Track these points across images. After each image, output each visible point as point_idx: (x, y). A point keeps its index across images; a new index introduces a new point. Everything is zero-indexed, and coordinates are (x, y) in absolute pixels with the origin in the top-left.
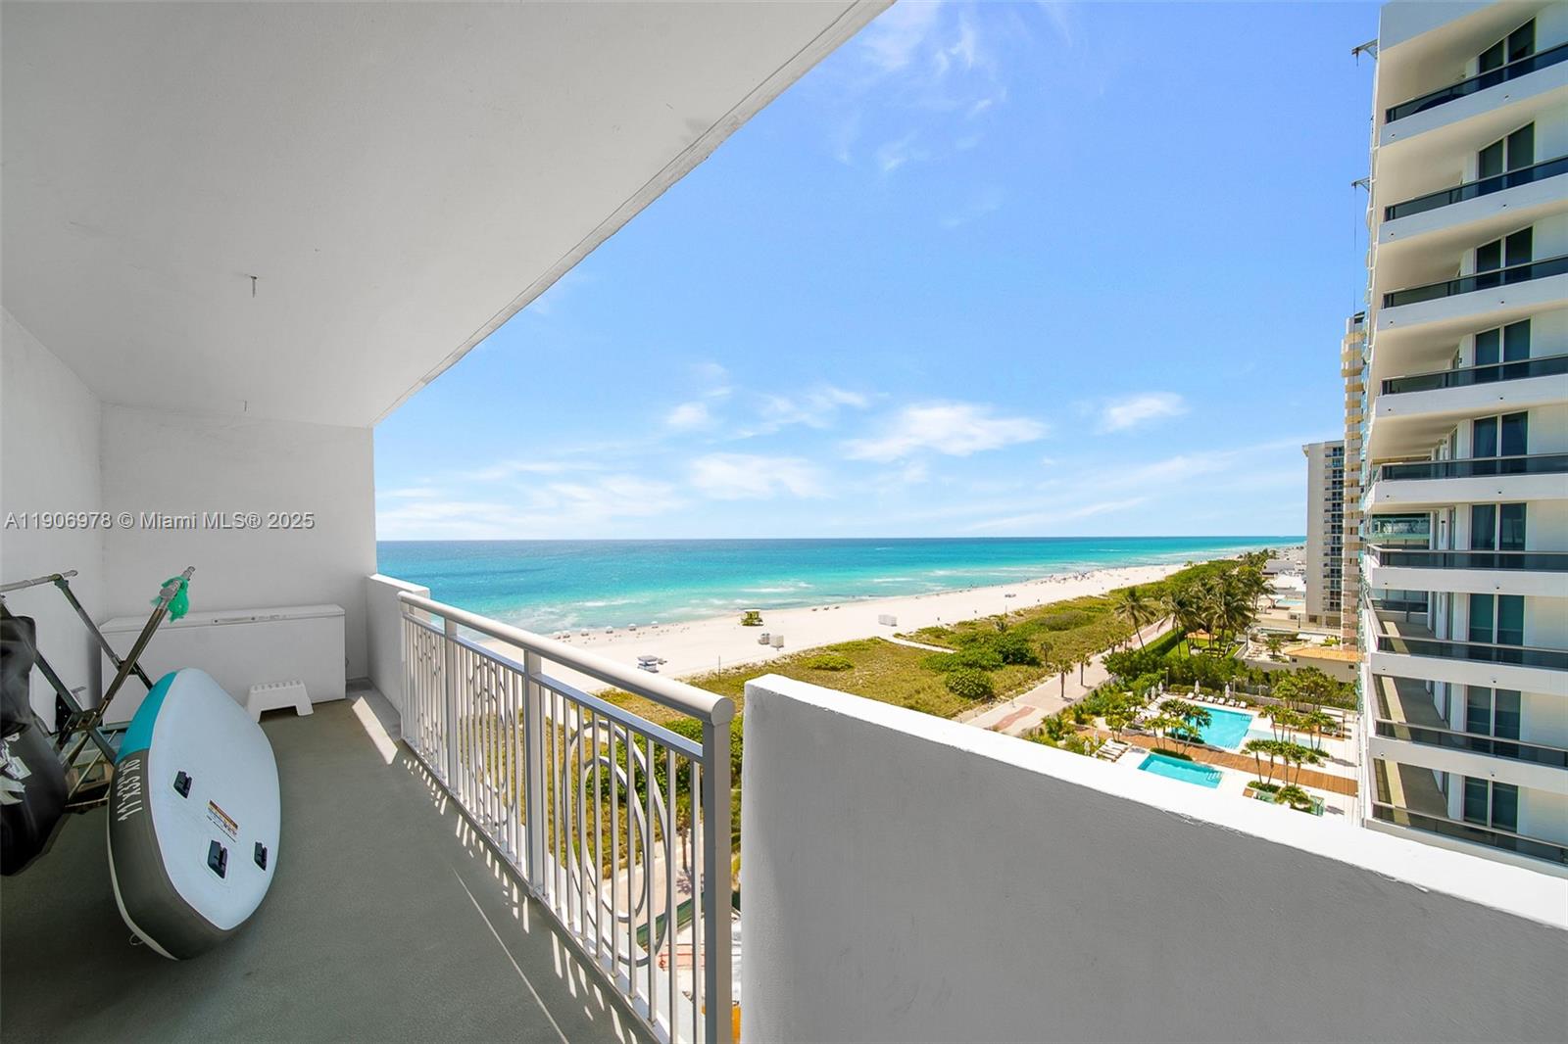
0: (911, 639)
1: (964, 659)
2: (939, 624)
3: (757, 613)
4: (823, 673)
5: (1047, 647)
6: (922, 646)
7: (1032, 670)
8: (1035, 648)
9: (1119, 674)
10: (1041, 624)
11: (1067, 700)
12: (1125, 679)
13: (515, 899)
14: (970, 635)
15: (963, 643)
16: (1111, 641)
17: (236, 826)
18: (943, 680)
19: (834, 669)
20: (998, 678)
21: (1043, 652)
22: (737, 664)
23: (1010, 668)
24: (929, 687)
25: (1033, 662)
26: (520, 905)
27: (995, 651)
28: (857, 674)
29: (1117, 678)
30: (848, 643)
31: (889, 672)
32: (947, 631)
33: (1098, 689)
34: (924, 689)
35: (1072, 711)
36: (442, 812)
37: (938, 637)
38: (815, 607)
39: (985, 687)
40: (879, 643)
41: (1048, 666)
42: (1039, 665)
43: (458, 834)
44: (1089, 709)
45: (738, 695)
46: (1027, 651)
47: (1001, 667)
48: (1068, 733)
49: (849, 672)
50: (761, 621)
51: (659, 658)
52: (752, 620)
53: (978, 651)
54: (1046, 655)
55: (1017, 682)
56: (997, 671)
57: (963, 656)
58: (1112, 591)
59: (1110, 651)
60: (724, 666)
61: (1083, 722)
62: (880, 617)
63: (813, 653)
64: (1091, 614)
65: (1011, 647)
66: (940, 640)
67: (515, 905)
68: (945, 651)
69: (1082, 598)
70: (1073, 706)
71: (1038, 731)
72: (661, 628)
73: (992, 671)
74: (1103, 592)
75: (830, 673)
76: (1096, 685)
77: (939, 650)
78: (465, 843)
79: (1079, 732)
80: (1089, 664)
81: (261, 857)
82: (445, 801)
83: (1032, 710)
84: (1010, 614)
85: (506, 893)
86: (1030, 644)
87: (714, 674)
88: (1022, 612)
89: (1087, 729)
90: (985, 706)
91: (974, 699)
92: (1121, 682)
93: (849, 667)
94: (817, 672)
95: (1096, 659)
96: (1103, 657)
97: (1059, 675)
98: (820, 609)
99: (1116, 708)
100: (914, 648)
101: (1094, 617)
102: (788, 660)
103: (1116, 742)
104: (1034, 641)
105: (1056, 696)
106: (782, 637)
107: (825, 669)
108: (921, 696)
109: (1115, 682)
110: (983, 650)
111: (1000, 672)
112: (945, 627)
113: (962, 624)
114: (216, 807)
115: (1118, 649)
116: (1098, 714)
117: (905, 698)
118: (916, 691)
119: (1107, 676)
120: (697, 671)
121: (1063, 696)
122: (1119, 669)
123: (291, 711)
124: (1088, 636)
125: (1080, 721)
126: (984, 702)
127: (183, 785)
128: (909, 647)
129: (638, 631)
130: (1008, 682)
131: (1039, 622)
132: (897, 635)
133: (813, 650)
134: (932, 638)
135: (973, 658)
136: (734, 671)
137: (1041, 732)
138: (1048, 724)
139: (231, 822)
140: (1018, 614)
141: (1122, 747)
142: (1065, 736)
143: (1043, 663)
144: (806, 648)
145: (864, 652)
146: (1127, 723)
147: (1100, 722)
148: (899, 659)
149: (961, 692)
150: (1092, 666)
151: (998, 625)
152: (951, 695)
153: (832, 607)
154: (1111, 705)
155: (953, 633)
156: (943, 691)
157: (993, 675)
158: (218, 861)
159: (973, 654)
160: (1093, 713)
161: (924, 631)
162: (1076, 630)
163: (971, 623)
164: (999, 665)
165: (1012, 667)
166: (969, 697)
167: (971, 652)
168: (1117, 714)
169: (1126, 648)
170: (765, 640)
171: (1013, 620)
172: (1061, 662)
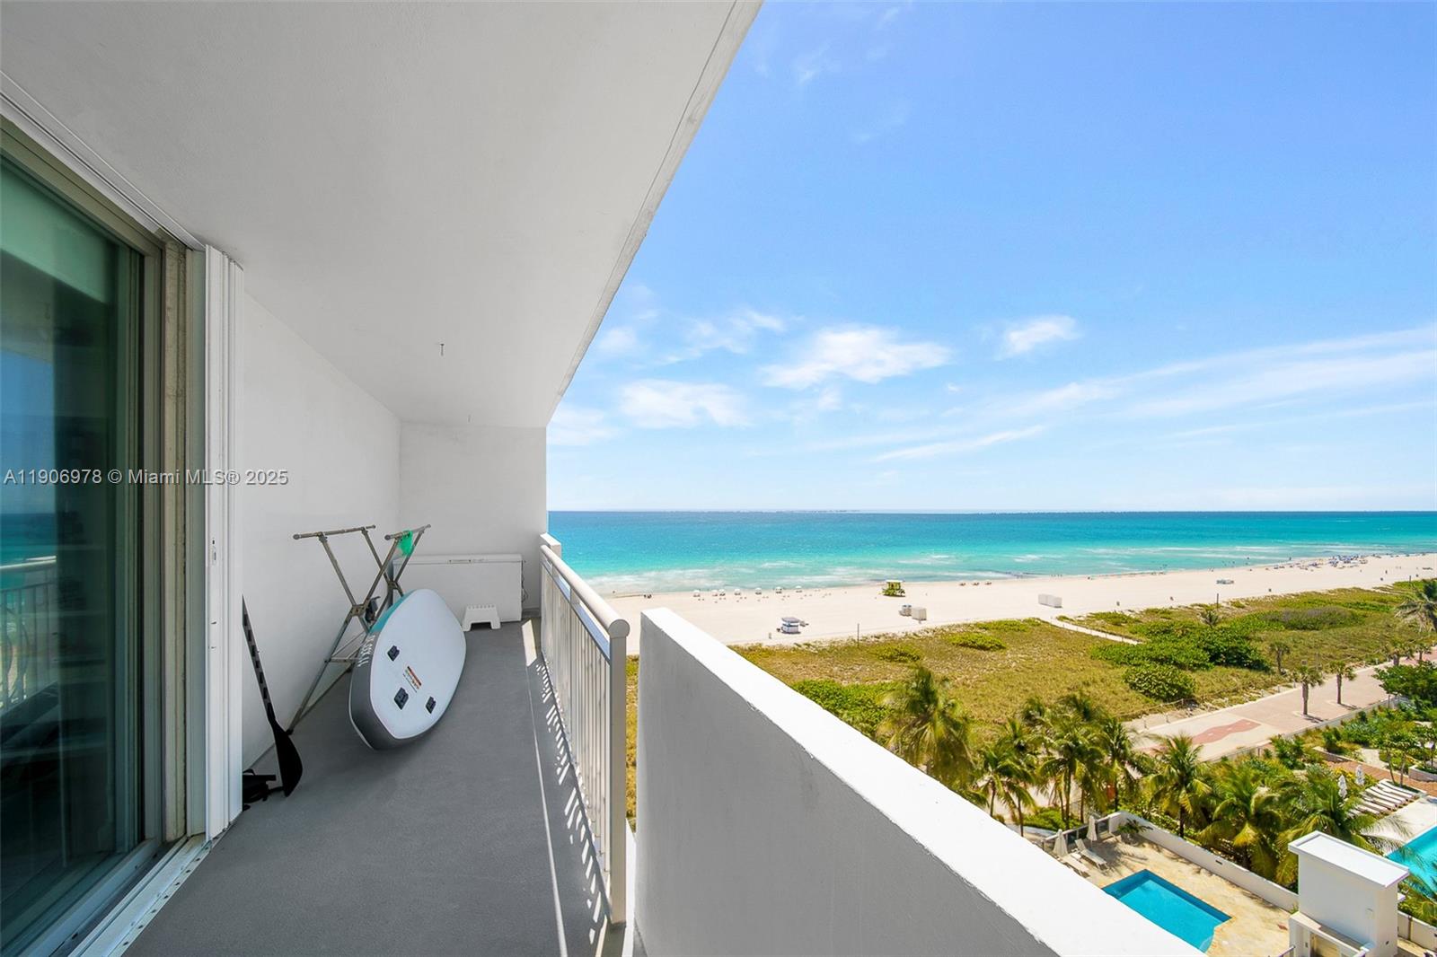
0: (1080, 623)
1: (1153, 654)
2: (1118, 610)
3: (899, 584)
4: (970, 651)
5: (1281, 650)
6: (1095, 633)
7: (1254, 675)
8: (1261, 649)
9: (1406, 695)
10: (1273, 620)
11: (1311, 719)
12: (1417, 703)
13: (562, 763)
14: (1162, 625)
15: (1151, 633)
16: (1393, 649)
17: (420, 684)
18: (1121, 674)
19: (982, 648)
20: (1200, 681)
21: (1274, 654)
22: (876, 632)
23: (1220, 670)
24: (1102, 681)
25: (1258, 666)
26: (563, 768)
27: (1198, 647)
28: (1009, 656)
29: (1403, 702)
30: (1000, 622)
31: (1050, 658)
32: (1129, 618)
33: (1368, 712)
34: (1094, 682)
35: (1320, 735)
36: (544, 701)
37: (1117, 624)
38: (962, 582)
39: (1181, 689)
40: (1039, 625)
41: (1282, 674)
42: (1266, 670)
43: (547, 716)
44: (1350, 736)
45: (877, 663)
46: (1249, 651)
47: (1207, 667)
48: (1312, 762)
49: (1000, 653)
50: (903, 592)
51: (802, 620)
52: (893, 591)
53: (1171, 645)
54: (1279, 660)
55: (1232, 688)
56: (1199, 672)
57: (1151, 650)
58: (1399, 584)
59: (1390, 664)
60: (863, 634)
61: (1340, 751)
62: (1040, 597)
63: (958, 629)
64: (1357, 612)
65: (1221, 644)
66: (1119, 628)
67: (561, 766)
68: (1126, 640)
69: (1344, 590)
70: (1323, 729)
71: (1262, 752)
72: (804, 593)
73: (1193, 671)
74: (1382, 584)
75: (977, 652)
76: (1363, 705)
77: (1118, 639)
78: (549, 723)
79: (1329, 764)
80: (1351, 678)
81: (431, 705)
82: (549, 695)
83: (1254, 725)
84: (1225, 605)
85: (559, 758)
86: (1253, 644)
87: (854, 641)
88: (1243, 603)
89: (1347, 761)
90: (1183, 711)
91: (1165, 701)
92: (1410, 705)
93: (1001, 647)
94: (963, 649)
95: (1364, 672)
96: (1376, 669)
97: (1300, 687)
98: (969, 585)
99: (1398, 739)
100: (1084, 634)
101: (1365, 616)
102: (930, 634)
103: (1396, 785)
104: (1260, 640)
105: (1295, 713)
106: (925, 610)
107: (971, 647)
108: (1091, 689)
109: (1399, 705)
110: (1180, 645)
111: (1206, 673)
112: (1128, 614)
113: (1152, 612)
114: (410, 670)
115: (1403, 661)
116: (1365, 744)
117: (1069, 689)
118: (1084, 683)
119: (1384, 696)
120: (837, 636)
121: (1305, 713)
122: (1406, 688)
123: (487, 625)
124: (1354, 640)
125: (1333, 749)
126: (1179, 706)
127: (393, 653)
128: (1077, 633)
129: (783, 594)
130: (1217, 687)
131: (1269, 617)
132: (1062, 618)
133: (959, 626)
134: (1108, 625)
135: (1167, 653)
136: (873, 639)
137: (1268, 755)
138: (1278, 746)
139: (418, 681)
140: (1237, 605)
141: (1409, 795)
142: (1306, 764)
143: (1275, 669)
144: (950, 624)
145: (1019, 633)
146: (1418, 763)
147: (1371, 757)
148: (1063, 645)
149: (1147, 691)
150: (1356, 680)
151: (1203, 615)
152: (1132, 693)
153: (982, 583)
154: (1388, 735)
155: (1138, 621)
156: (1121, 687)
157: (1193, 676)
158: (401, 699)
159: (1165, 647)
160: (1357, 742)
161: (1098, 616)
162: (1331, 631)
163: (1164, 612)
164: (1204, 665)
165: (1224, 669)
166: (1158, 698)
167: (1163, 645)
168: (1400, 748)
169: (1420, 661)
170: (907, 612)
171: (1229, 612)
172: (1302, 670)
